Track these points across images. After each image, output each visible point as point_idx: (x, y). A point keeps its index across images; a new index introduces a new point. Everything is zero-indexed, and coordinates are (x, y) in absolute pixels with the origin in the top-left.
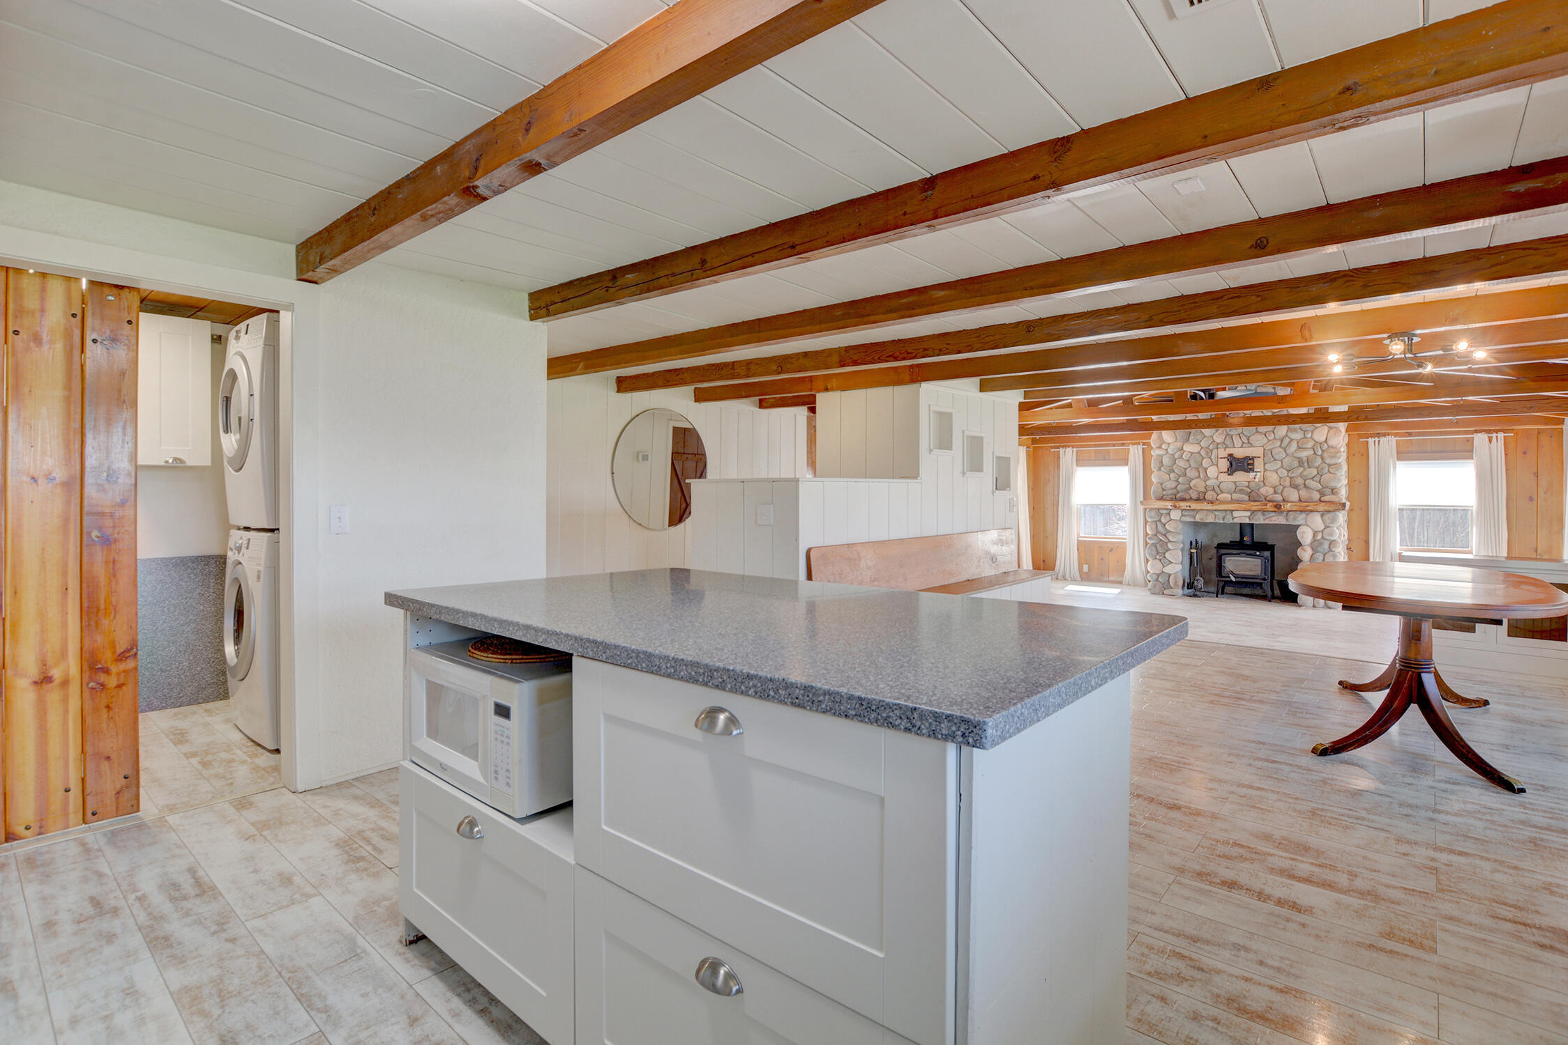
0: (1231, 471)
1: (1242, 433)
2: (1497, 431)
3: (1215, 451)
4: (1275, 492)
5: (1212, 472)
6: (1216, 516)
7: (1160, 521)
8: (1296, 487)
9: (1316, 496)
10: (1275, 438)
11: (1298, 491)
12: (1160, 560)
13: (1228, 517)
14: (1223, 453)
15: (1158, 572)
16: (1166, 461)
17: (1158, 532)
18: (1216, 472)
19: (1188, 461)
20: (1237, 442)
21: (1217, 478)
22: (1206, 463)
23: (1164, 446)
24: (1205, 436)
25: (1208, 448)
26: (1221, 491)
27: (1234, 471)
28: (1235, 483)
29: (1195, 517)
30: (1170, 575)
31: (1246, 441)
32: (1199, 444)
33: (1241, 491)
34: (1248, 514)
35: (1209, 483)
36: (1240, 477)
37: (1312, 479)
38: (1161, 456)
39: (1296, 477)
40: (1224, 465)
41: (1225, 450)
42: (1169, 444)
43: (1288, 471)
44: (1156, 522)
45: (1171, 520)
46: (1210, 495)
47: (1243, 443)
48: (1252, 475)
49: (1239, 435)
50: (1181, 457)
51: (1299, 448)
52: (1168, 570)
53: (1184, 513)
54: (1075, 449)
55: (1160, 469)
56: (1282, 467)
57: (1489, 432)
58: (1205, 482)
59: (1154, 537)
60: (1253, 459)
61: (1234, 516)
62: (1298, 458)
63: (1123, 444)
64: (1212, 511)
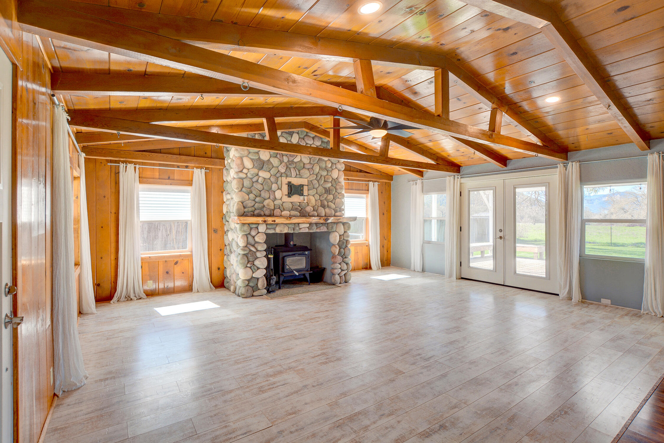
0: (290, 195)
1: (295, 167)
2: (376, 181)
3: (280, 178)
4: (314, 210)
5: (278, 194)
6: (289, 228)
7: (249, 234)
8: (323, 206)
9: (333, 212)
10: (313, 174)
11: (325, 209)
12: (250, 268)
13: (297, 228)
14: (285, 180)
15: (249, 278)
16: (247, 183)
17: (248, 243)
18: (281, 194)
19: (262, 184)
20: (294, 173)
21: (281, 199)
22: (274, 186)
23: (245, 171)
24: (273, 167)
25: (275, 175)
26: (284, 209)
27: (293, 195)
28: (292, 203)
29: (275, 230)
30: (258, 279)
31: (298, 173)
32: (269, 171)
33: (296, 210)
34: (308, 225)
35: (276, 202)
36: (296, 199)
37: (331, 202)
38: (242, 179)
39: (324, 200)
40: (285, 189)
41: (286, 178)
42: (248, 169)
43: (320, 196)
44: (246, 235)
45: (259, 232)
46: (277, 212)
47: (297, 174)
48: (302, 198)
49: (294, 168)
50: (257, 181)
51: (325, 181)
52: (256, 275)
53: (268, 227)
54: (137, 166)
55: (241, 190)
56: (317, 193)
57: (373, 181)
58: (273, 202)
59: (246, 248)
60: (303, 185)
61: (300, 227)
62: (324, 188)
63: (187, 167)
64: (286, 224)
